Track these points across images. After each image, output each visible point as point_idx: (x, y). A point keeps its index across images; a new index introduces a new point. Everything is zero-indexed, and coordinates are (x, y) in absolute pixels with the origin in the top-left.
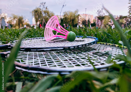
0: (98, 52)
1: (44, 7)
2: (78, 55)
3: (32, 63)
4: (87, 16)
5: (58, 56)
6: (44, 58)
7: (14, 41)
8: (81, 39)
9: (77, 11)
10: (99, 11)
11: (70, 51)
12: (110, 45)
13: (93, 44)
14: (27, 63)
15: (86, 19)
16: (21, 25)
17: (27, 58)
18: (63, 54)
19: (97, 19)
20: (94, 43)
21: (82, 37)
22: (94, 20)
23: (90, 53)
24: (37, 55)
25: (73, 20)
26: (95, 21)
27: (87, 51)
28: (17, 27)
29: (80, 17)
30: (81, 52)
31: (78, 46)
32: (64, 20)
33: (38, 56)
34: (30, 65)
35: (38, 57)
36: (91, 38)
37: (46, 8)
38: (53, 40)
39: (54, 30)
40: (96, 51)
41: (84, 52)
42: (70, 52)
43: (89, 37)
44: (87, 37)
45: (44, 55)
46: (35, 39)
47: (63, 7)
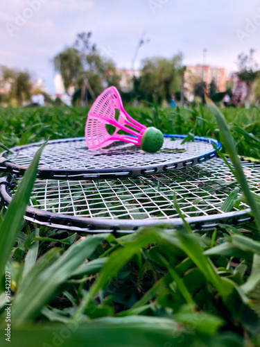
0: (213, 182)
1: (87, 47)
2: (163, 190)
3: (57, 206)
4: (209, 71)
5: (116, 190)
6: (83, 195)
7: (11, 150)
8: (177, 144)
9: (179, 58)
10: (243, 57)
11: (145, 178)
12: (250, 161)
13: (204, 160)
14: (46, 207)
15: (204, 80)
16: (23, 95)
17: (45, 196)
18: (127, 186)
19: (236, 79)
20: (207, 157)
21: (182, 138)
22: (227, 82)
23: (194, 185)
24: (67, 188)
25: (167, 83)
26: (229, 86)
27: (188, 178)
28: (14, 102)
29: (186, 75)
30: (172, 182)
31: (166, 166)
32: (142, 83)
33: (70, 189)
34: (51, 211)
35: (71, 193)
36: (205, 141)
37: (94, 48)
38: (108, 147)
39: (108, 123)
40: (209, 179)
41: (177, 182)
42: (145, 180)
43: (201, 140)
44: (196, 139)
45: (84, 186)
46: (62, 145)
47: (140, 46)
